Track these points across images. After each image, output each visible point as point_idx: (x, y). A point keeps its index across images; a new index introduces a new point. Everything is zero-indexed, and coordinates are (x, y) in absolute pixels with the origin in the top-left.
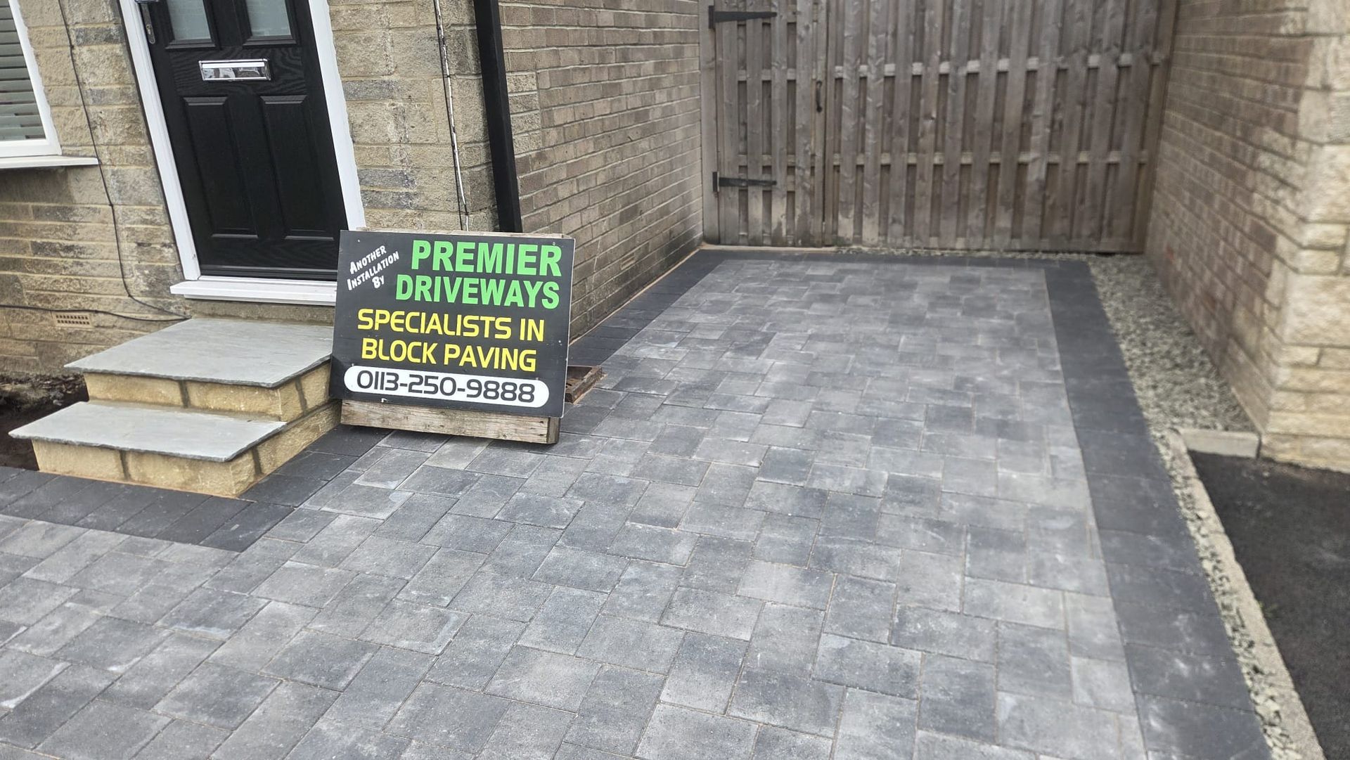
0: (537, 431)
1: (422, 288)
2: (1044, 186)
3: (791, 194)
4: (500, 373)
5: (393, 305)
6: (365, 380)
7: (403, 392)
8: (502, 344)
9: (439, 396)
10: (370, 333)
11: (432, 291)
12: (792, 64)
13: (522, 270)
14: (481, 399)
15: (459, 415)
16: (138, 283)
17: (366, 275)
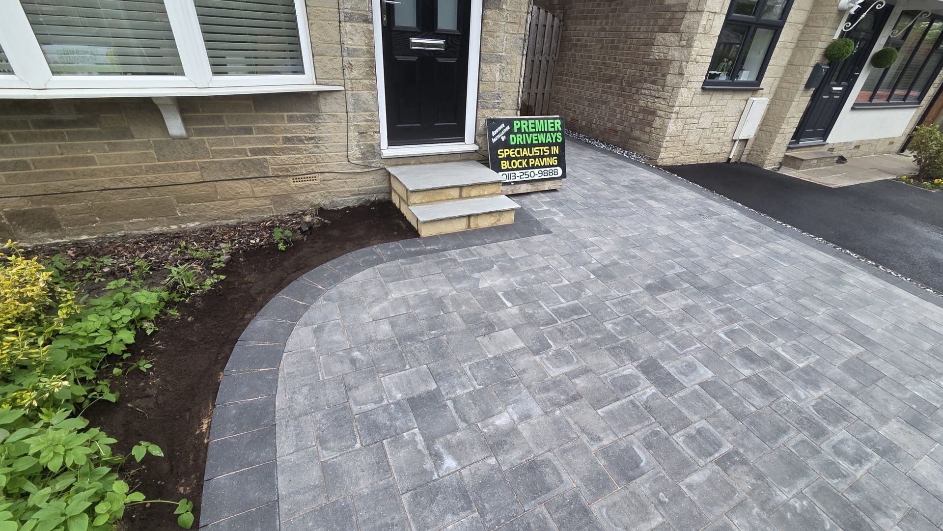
0: (558, 185)
1: (519, 138)
4: (547, 166)
5: (510, 147)
7: (518, 179)
9: (530, 178)
10: (504, 159)
11: (522, 140)
15: (536, 184)
17: (499, 136)
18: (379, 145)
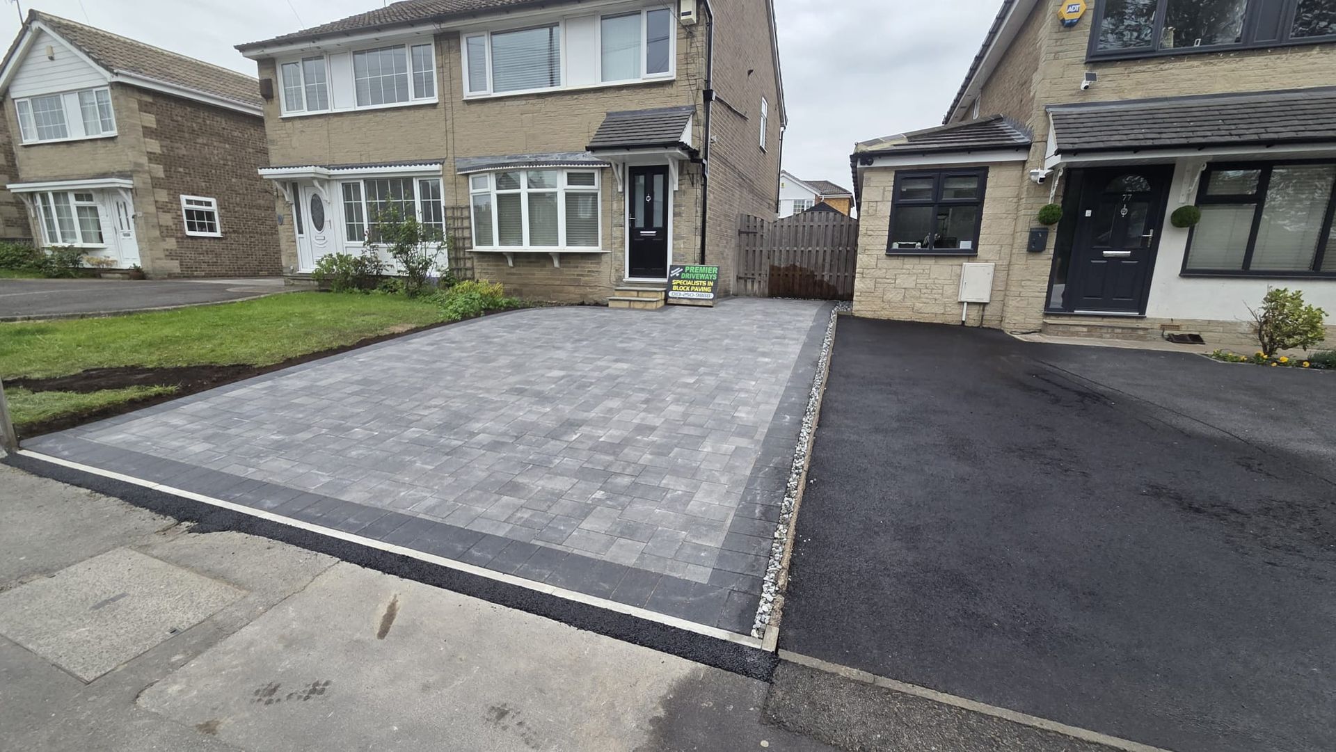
0: (710, 303)
1: (687, 276)
3: (760, 282)
5: (681, 280)
6: (674, 294)
7: (682, 297)
8: (703, 287)
9: (689, 297)
10: (675, 285)
11: (689, 276)
12: (761, 246)
13: (709, 273)
14: (699, 297)
15: (694, 301)
16: (613, 279)
17: (676, 274)
18: (624, 276)
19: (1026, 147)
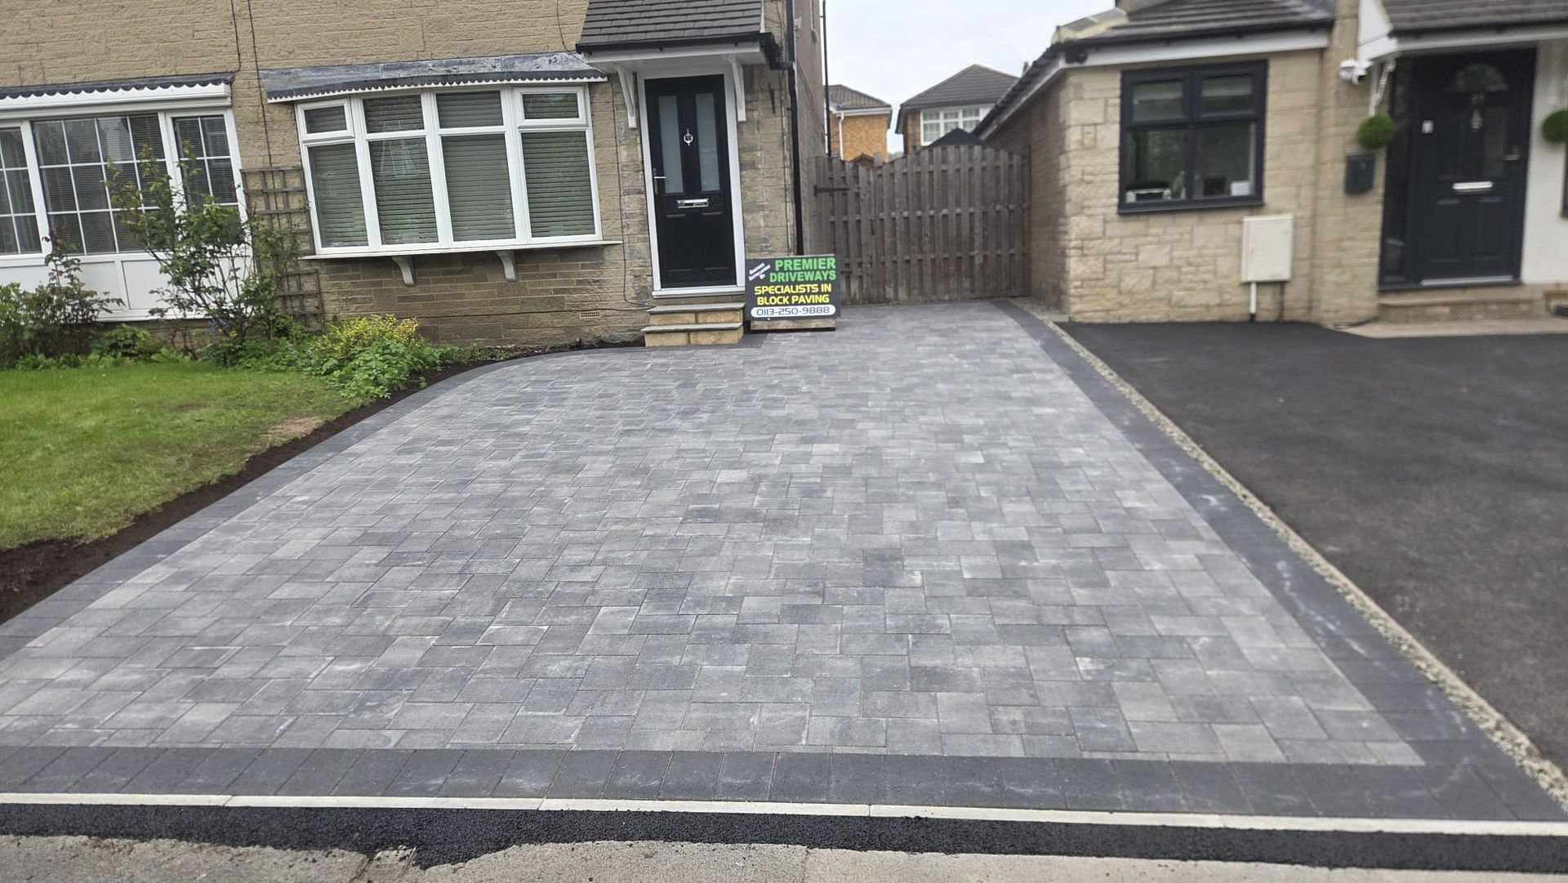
0: (830, 323)
1: (781, 277)
2: (983, 266)
3: (861, 277)
4: (815, 304)
5: (769, 284)
6: (760, 312)
7: (776, 315)
8: (815, 294)
9: (791, 315)
10: (761, 295)
11: (785, 278)
12: (859, 213)
13: (820, 268)
14: (809, 314)
15: (799, 321)
16: (631, 293)
17: (757, 275)
18: (652, 286)
19: (1325, 26)
